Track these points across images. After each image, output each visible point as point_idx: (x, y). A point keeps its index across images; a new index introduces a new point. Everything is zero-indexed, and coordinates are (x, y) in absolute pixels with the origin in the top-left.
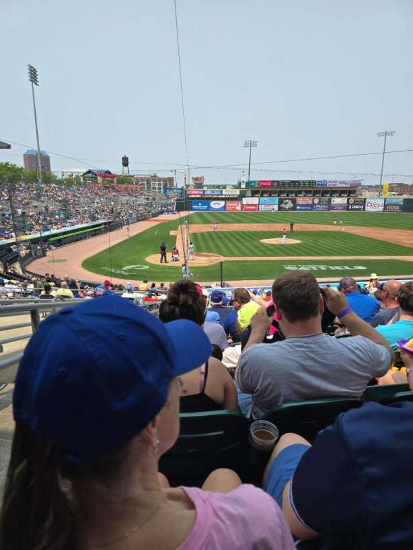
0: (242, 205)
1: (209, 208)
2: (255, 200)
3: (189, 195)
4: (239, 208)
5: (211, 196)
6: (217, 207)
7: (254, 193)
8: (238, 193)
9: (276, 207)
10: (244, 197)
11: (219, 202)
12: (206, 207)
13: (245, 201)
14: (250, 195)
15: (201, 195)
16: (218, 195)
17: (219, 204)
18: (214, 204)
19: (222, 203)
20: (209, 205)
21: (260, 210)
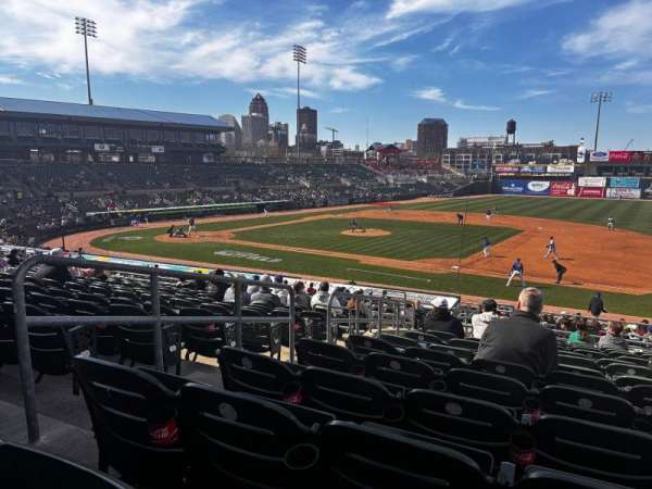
0: (578, 189)
1: (526, 190)
2: (600, 182)
3: (498, 172)
4: (571, 192)
5: (530, 175)
6: (537, 189)
7: (601, 169)
8: (572, 170)
9: (637, 193)
10: (582, 176)
11: (541, 183)
12: (520, 189)
13: (582, 182)
14: (595, 173)
15: (516, 172)
16: (539, 173)
17: (541, 185)
18: (534, 185)
19: (546, 184)
20: (525, 187)
21: (608, 194)
